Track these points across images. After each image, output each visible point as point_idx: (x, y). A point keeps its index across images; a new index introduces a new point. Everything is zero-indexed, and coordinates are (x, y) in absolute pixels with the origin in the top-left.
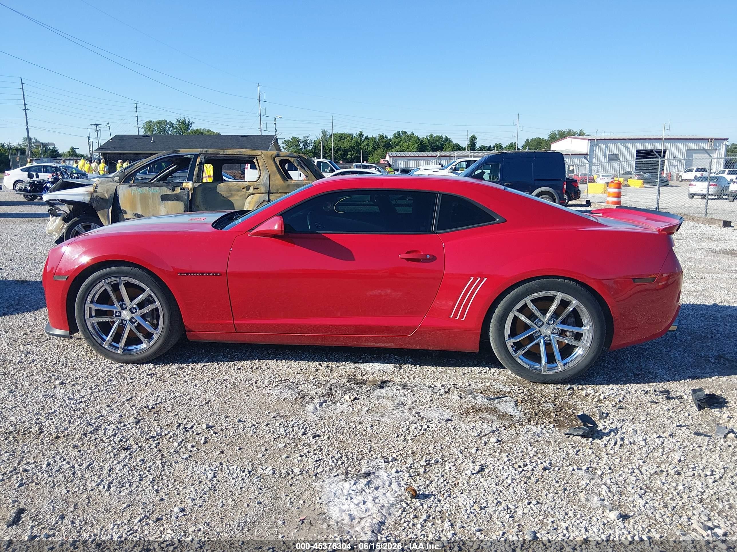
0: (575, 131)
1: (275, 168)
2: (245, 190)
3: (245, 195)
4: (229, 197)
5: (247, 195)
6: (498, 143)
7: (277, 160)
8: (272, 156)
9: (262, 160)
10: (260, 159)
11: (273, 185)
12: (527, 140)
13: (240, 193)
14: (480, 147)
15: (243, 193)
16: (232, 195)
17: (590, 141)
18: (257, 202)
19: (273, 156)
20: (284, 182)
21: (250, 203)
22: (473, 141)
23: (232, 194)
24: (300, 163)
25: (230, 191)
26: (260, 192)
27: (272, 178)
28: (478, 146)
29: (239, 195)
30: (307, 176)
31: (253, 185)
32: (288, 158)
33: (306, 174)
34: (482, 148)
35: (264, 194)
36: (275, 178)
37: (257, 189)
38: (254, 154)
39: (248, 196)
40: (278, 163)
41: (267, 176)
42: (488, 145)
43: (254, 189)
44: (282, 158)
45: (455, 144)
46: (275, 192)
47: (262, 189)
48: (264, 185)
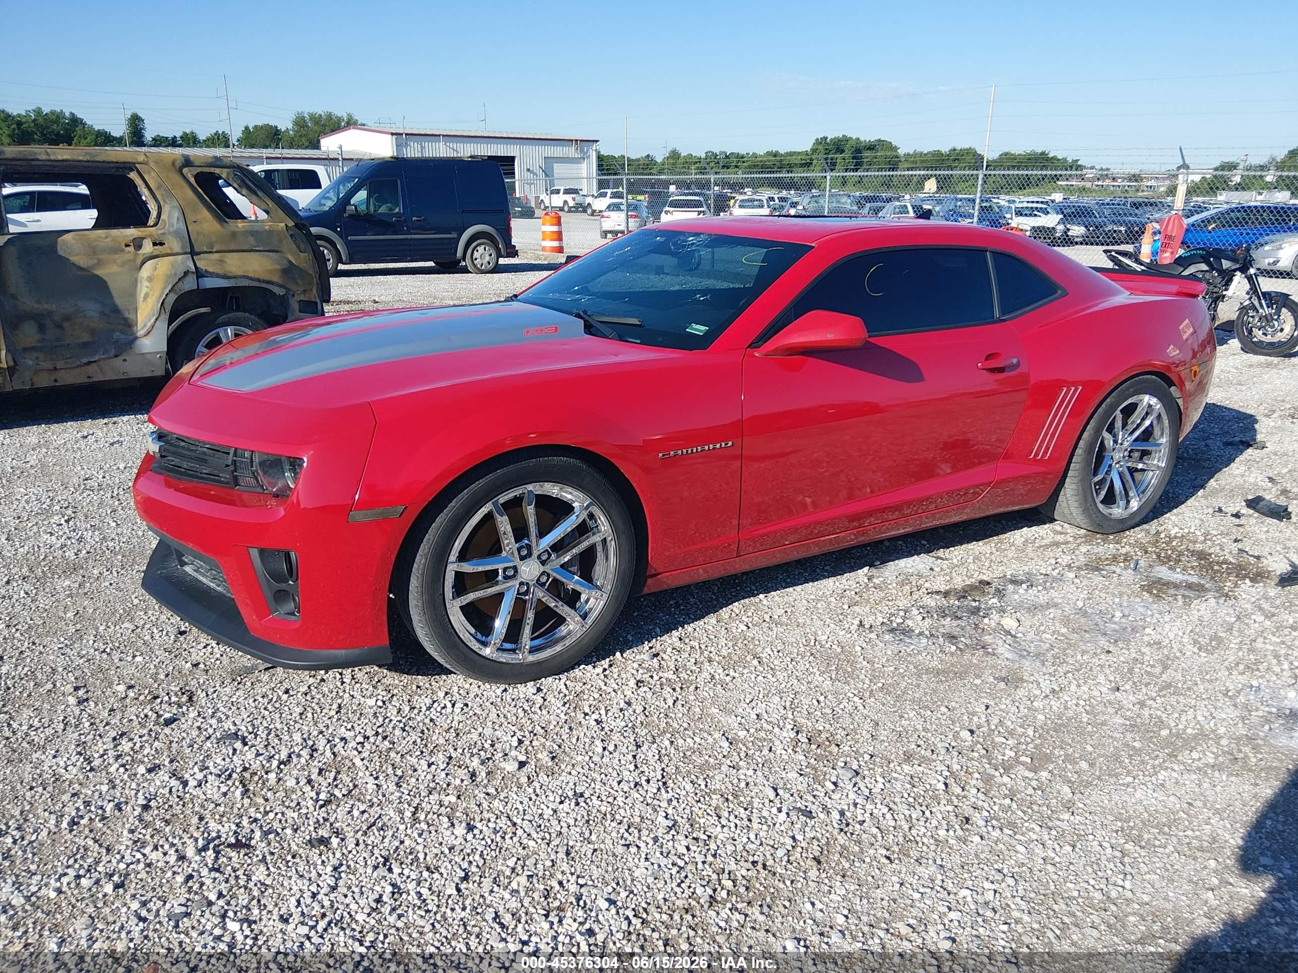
0: (339, 115)
1: (190, 194)
2: (131, 249)
3: (134, 260)
4: (94, 266)
5: (139, 260)
6: (188, 131)
7: (189, 173)
8: (173, 163)
9: (153, 174)
10: (149, 173)
11: (198, 234)
12: (247, 128)
13: (120, 258)
14: (154, 139)
15: (128, 257)
16: (100, 263)
17: (395, 137)
18: (169, 277)
19: (178, 164)
20: (223, 226)
21: (150, 279)
22: (136, 124)
23: (99, 261)
24: (243, 181)
25: (95, 253)
26: (169, 251)
27: (191, 218)
28: (149, 135)
29: (119, 261)
30: (267, 212)
31: (150, 236)
32: (212, 170)
33: (265, 207)
34: (158, 142)
35: (180, 257)
36: (199, 217)
37: (162, 244)
38: (130, 160)
39: (143, 263)
40: (192, 180)
41: (176, 214)
42: (170, 135)
43: (155, 244)
44: (199, 170)
45: (99, 131)
46: (205, 249)
47: (174, 245)
48: (176, 234)
